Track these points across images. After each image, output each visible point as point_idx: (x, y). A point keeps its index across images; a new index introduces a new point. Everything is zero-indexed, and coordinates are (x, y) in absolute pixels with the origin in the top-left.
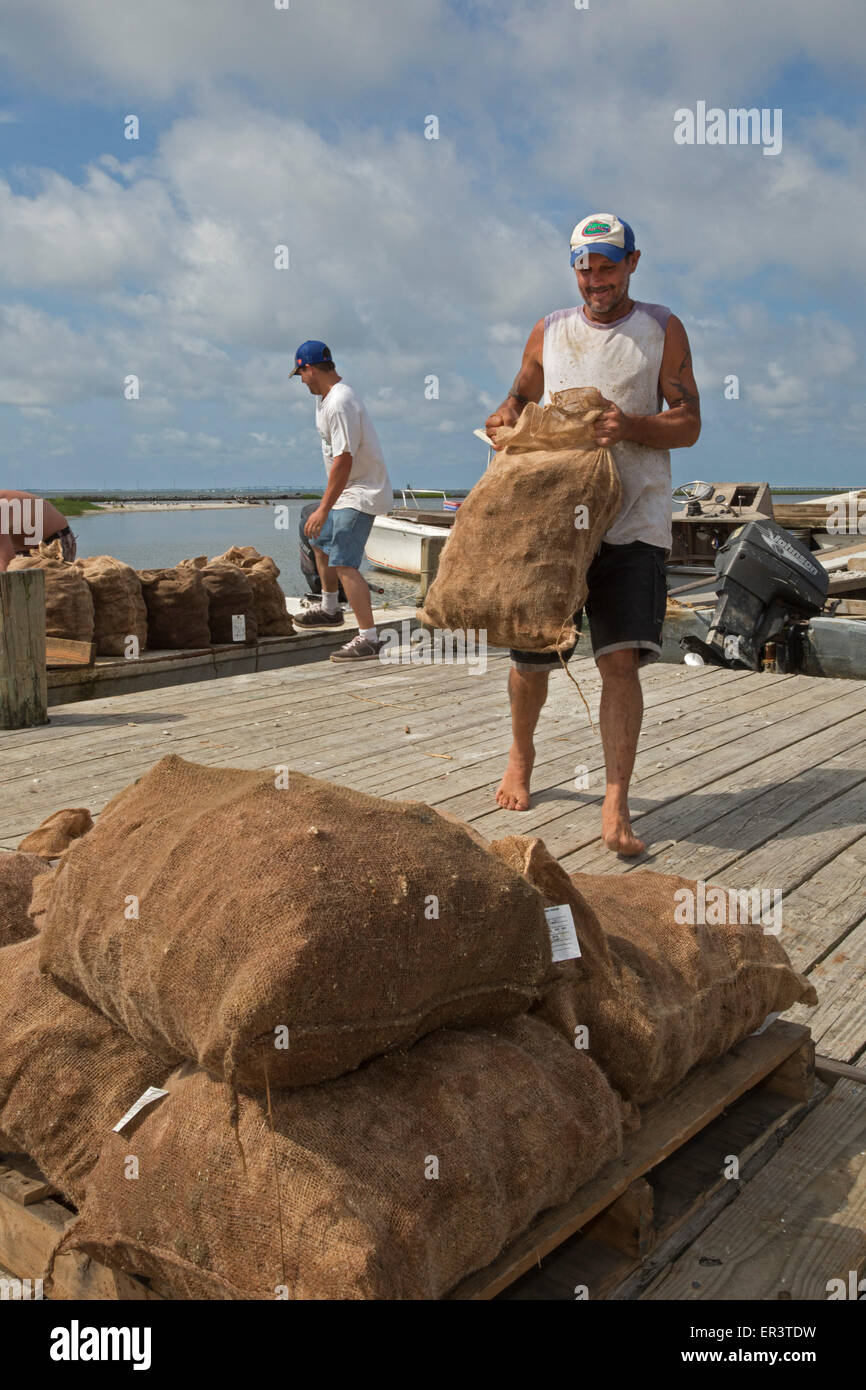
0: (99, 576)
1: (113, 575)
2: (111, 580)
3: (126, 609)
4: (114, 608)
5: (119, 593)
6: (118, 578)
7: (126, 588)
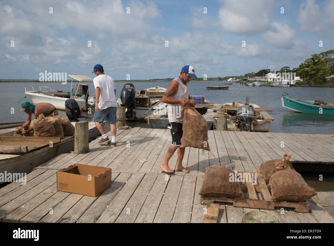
0: (54, 122)
1: (57, 121)
2: (57, 122)
3: (60, 129)
4: (58, 129)
5: (58, 125)
6: (58, 122)
7: (60, 124)
